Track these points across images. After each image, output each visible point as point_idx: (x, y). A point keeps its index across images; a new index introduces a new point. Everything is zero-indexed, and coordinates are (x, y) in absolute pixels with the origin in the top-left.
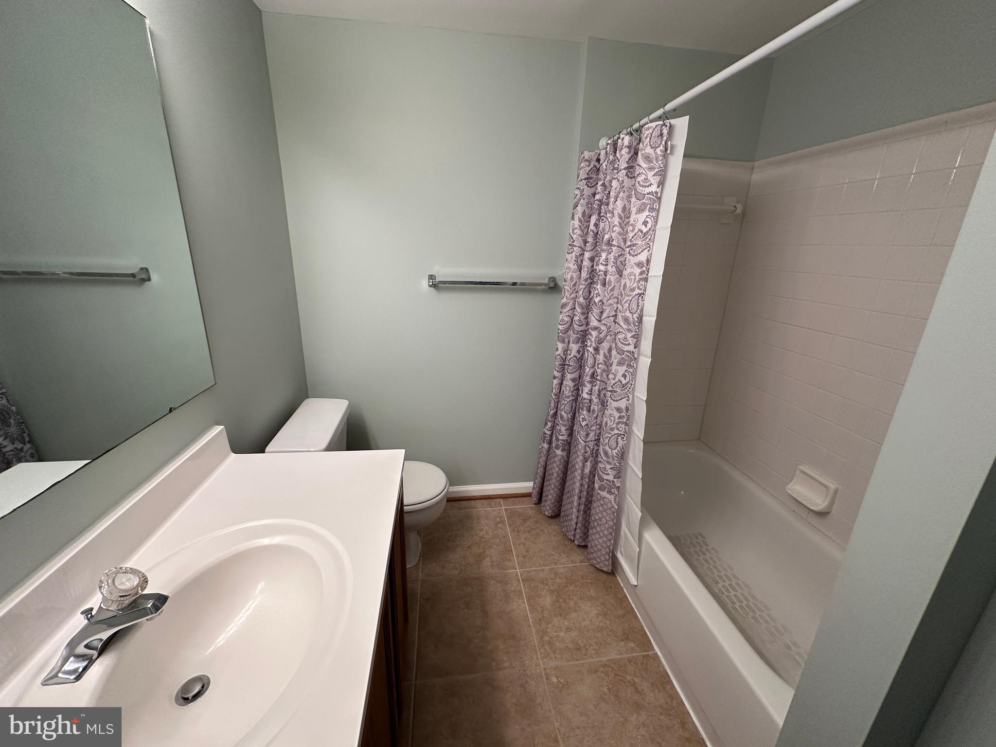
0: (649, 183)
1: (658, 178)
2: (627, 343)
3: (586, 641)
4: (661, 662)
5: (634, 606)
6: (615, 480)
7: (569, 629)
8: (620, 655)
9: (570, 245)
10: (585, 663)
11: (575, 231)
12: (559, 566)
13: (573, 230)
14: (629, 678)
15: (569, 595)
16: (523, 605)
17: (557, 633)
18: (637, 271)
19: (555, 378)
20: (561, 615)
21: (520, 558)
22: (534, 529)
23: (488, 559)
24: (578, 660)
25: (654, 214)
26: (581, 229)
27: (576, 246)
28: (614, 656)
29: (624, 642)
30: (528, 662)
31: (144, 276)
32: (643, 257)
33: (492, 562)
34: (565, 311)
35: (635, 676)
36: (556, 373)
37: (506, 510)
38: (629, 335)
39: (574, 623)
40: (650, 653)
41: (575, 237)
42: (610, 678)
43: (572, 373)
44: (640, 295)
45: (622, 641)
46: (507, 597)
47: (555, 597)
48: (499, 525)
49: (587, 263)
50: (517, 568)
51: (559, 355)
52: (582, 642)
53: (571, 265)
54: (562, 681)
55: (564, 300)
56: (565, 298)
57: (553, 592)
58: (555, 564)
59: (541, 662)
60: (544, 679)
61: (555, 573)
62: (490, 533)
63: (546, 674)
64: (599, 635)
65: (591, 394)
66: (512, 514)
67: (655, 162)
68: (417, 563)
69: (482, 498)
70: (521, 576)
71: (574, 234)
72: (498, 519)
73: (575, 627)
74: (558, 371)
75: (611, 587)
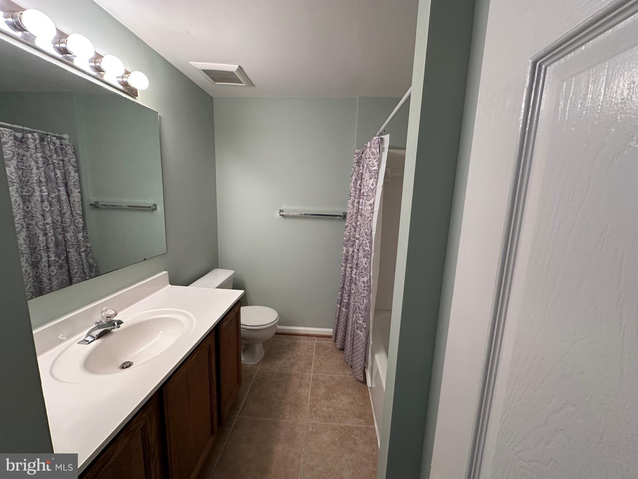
0: (374, 165)
1: (377, 163)
2: (367, 246)
3: (336, 414)
4: (376, 433)
5: (371, 402)
6: (363, 323)
7: (329, 407)
8: (353, 424)
9: (349, 195)
10: (330, 425)
11: (352, 188)
12: (336, 375)
13: (351, 188)
14: (353, 436)
15: (336, 391)
16: (308, 391)
17: (321, 408)
18: (370, 208)
19: (342, 266)
20: (327, 399)
21: (315, 368)
22: (329, 355)
23: (297, 366)
24: (327, 422)
25: (376, 180)
26: (354, 188)
27: (352, 196)
28: (349, 424)
29: (358, 418)
30: (299, 418)
31: (154, 208)
32: (371, 202)
33: (299, 368)
34: (347, 230)
35: (357, 436)
36: (343, 264)
37: (316, 343)
38: (368, 241)
39: (333, 405)
40: (371, 427)
41: (351, 191)
42: (342, 434)
43: (350, 264)
44: (371, 220)
45: (357, 418)
46: (300, 386)
47: (327, 390)
48: (309, 350)
49: (356, 205)
50: (312, 373)
51: (344, 253)
52: (334, 414)
53: (350, 206)
54: (314, 430)
55: (347, 224)
56: (347, 223)
57: (327, 387)
58: (334, 374)
59: (306, 420)
60: (305, 428)
61: (332, 378)
62: (303, 353)
63: (307, 426)
64: (344, 413)
65: (356, 275)
66: (319, 346)
67: (376, 155)
68: (258, 363)
69: (305, 335)
70: (312, 377)
71: (351, 190)
72: (310, 347)
73: (332, 407)
74: (343, 263)
75: (362, 391)
